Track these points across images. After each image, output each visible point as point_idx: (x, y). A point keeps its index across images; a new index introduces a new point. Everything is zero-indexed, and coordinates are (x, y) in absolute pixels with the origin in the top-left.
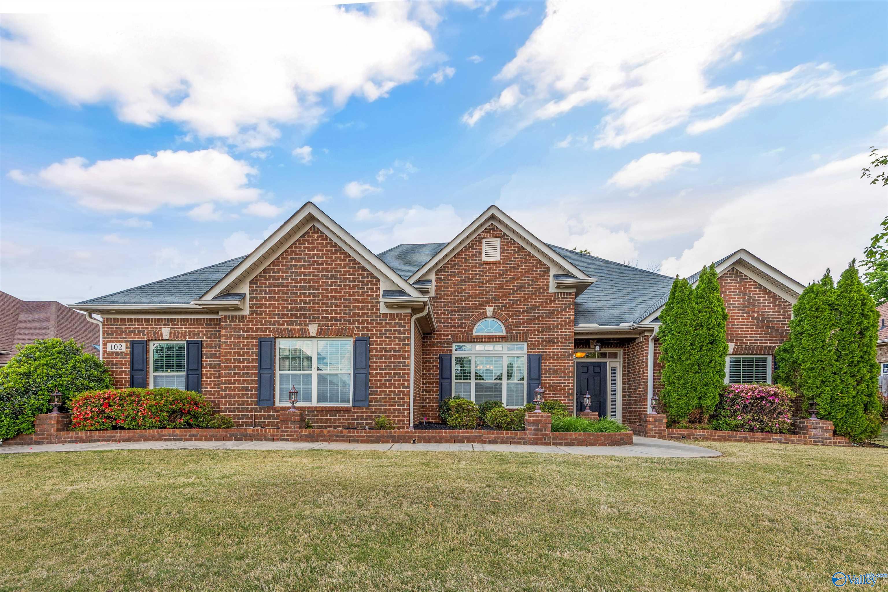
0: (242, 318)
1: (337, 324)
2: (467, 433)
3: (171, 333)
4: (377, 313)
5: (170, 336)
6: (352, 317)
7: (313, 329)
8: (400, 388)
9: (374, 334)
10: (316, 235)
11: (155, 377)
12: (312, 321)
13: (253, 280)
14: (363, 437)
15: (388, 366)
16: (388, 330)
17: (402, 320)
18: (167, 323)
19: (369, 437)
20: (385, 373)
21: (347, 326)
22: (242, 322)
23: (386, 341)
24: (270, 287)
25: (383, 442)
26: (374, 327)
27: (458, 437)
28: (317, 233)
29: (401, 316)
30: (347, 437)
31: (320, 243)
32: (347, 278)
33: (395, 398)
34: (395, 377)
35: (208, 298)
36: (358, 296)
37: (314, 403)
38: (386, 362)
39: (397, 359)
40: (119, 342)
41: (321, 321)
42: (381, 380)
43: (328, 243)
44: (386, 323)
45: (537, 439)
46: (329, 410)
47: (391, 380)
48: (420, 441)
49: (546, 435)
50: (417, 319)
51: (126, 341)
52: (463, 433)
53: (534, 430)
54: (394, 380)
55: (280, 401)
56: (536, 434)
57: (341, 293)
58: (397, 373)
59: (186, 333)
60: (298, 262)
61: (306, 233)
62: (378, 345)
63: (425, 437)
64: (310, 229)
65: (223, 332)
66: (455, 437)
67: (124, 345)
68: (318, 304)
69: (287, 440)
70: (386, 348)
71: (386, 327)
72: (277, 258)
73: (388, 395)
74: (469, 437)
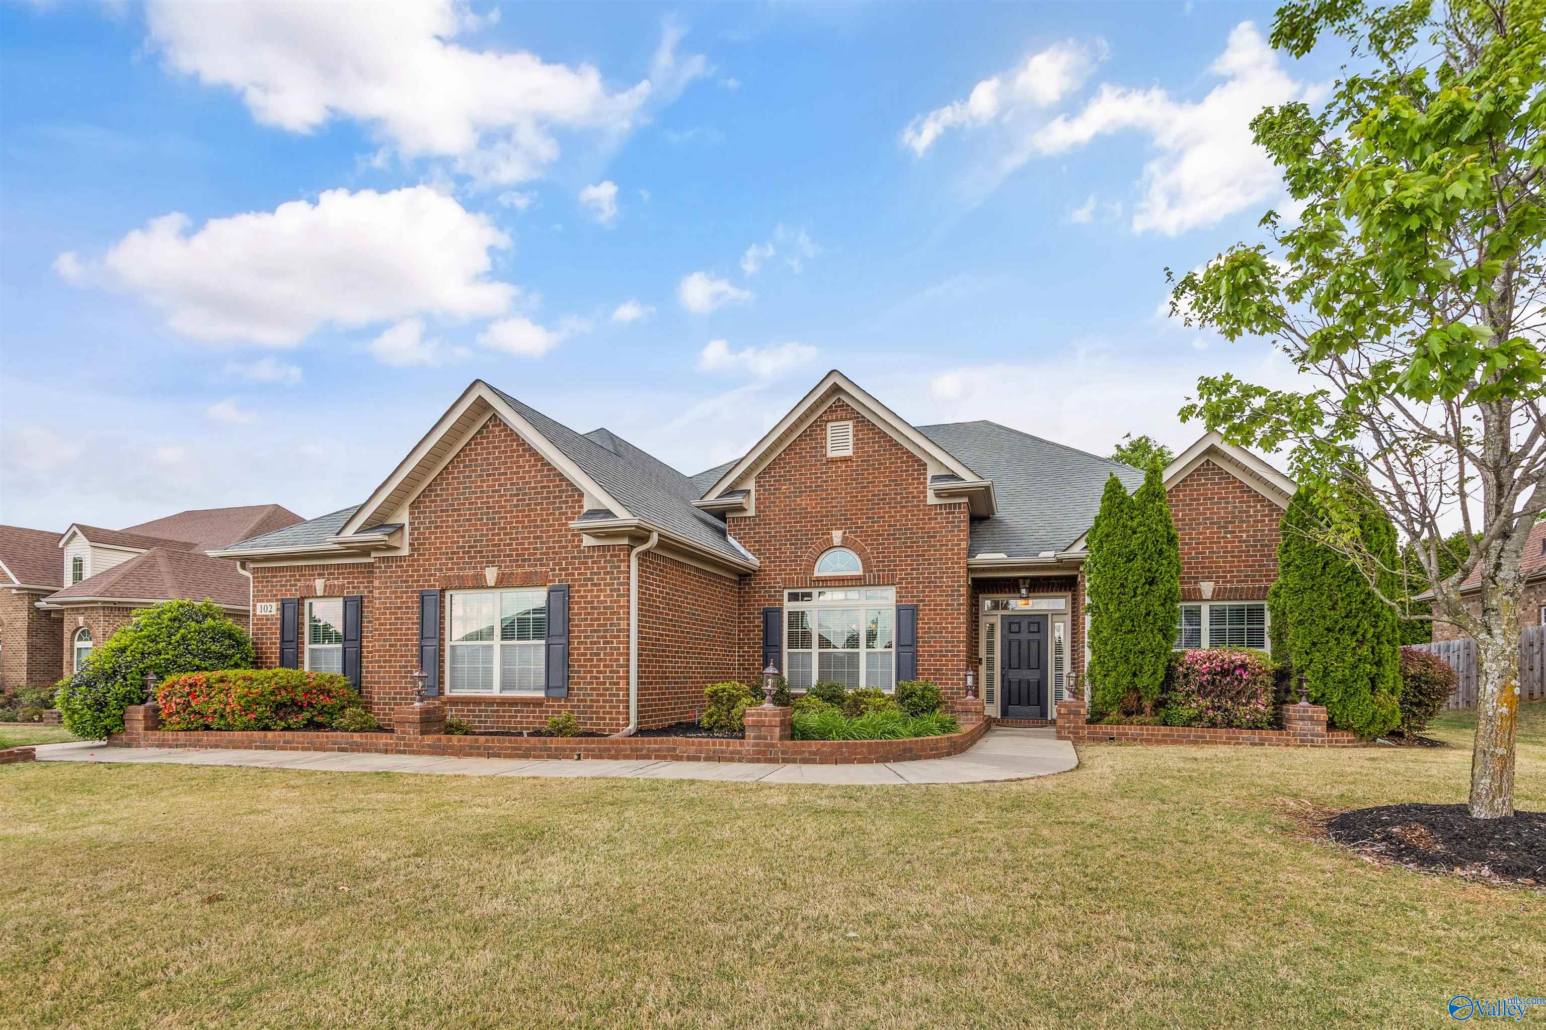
0: (400, 561)
1: (524, 566)
2: (656, 742)
3: (326, 586)
4: (579, 546)
5: (325, 591)
6: (544, 554)
7: (491, 574)
8: (612, 666)
9: (576, 580)
10: (497, 429)
11: (312, 650)
12: (490, 562)
13: (413, 503)
14: (507, 748)
15: (596, 631)
16: (595, 574)
17: (615, 556)
18: (322, 571)
19: (515, 749)
20: (591, 643)
21: (538, 569)
22: (400, 567)
23: (592, 591)
24: (435, 512)
25: (535, 757)
26: (576, 569)
27: (641, 750)
28: (499, 425)
29: (614, 550)
30: (485, 748)
31: (503, 441)
32: (538, 493)
33: (605, 683)
34: (606, 648)
35: (349, 534)
36: (554, 520)
37: (496, 692)
38: (592, 625)
39: (608, 619)
40: (268, 601)
41: (503, 561)
42: (586, 655)
43: (514, 440)
44: (593, 563)
45: (759, 752)
46: (513, 702)
47: (599, 654)
48: (586, 757)
50: (639, 553)
51: (277, 600)
52: (649, 743)
54: (605, 654)
55: (452, 687)
57: (529, 516)
58: (608, 643)
59: (343, 585)
60: (474, 471)
61: (483, 427)
62: (582, 597)
63: (593, 750)
64: (490, 419)
65: (376, 583)
66: (637, 750)
67: (274, 604)
68: (499, 534)
69: (404, 752)
70: (592, 602)
71: (593, 568)
72: (446, 468)
73: (597, 678)
74: (658, 750)
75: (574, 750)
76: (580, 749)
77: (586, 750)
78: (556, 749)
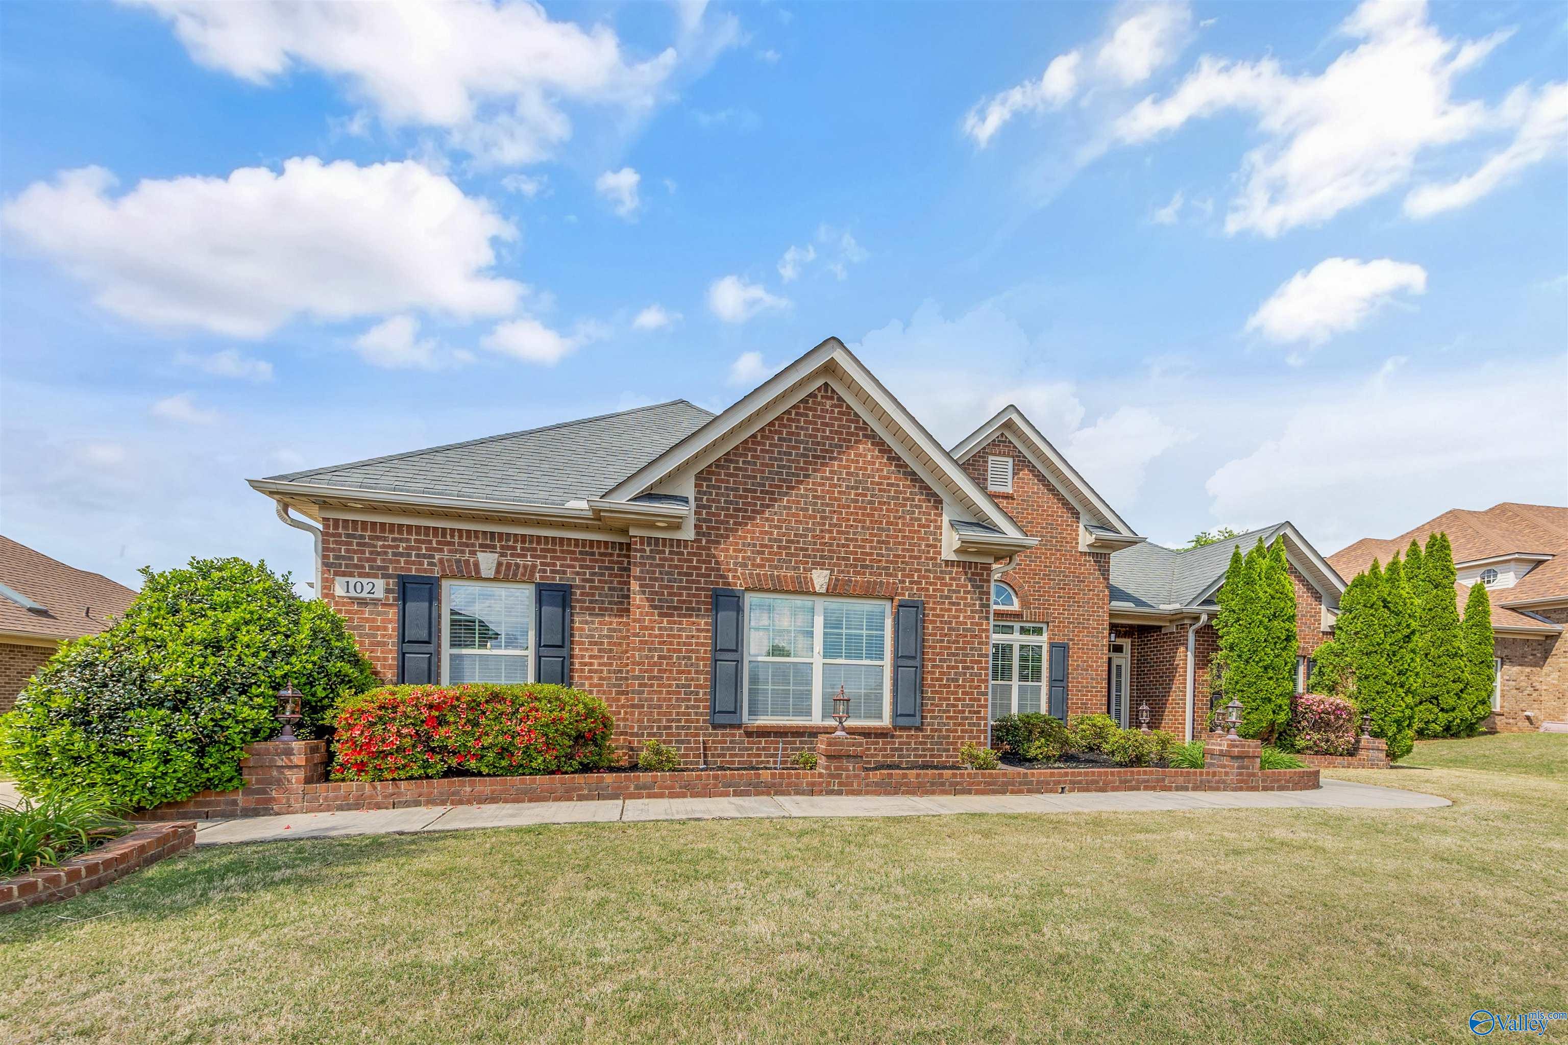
0: (679, 546)
1: (864, 573)
3: (499, 564)
4: (936, 559)
5: (498, 571)
6: (891, 562)
7: (820, 579)
8: (972, 693)
9: (930, 596)
10: (828, 402)
12: (818, 564)
13: (702, 473)
14: (979, 784)
15: (954, 655)
16: (955, 591)
17: (977, 574)
18: (489, 542)
19: (989, 784)
20: (948, 667)
21: (884, 579)
22: (678, 553)
23: (950, 610)
24: (736, 489)
25: (1013, 792)
26: (931, 584)
27: (1131, 781)
28: (832, 398)
29: (976, 568)
30: (951, 784)
31: (836, 419)
32: (884, 491)
33: (964, 712)
34: (965, 674)
35: (620, 498)
36: (903, 524)
37: (816, 719)
38: (950, 648)
39: (968, 643)
40: (367, 575)
41: (835, 565)
42: (941, 680)
43: (852, 421)
44: (951, 579)
45: (1241, 781)
47: (957, 680)
48: (1072, 790)
49: (1254, 775)
51: (385, 576)
53: (1238, 768)
54: (964, 680)
55: (752, 714)
56: (1241, 774)
57: (873, 515)
58: (968, 668)
59: (534, 566)
60: (794, 448)
61: (810, 395)
62: (938, 616)
63: (1080, 782)
64: (819, 389)
66: (1126, 781)
67: (380, 584)
68: (831, 532)
70: (950, 623)
71: (951, 585)
72: (754, 436)
73: (954, 706)
74: (1148, 781)
75: (1059, 782)
76: (1065, 782)
77: (1071, 782)
78: (1038, 782)
